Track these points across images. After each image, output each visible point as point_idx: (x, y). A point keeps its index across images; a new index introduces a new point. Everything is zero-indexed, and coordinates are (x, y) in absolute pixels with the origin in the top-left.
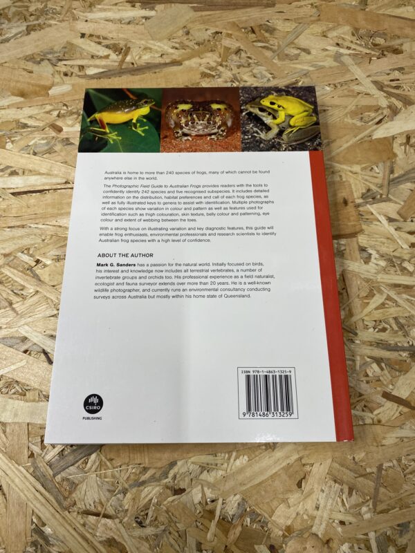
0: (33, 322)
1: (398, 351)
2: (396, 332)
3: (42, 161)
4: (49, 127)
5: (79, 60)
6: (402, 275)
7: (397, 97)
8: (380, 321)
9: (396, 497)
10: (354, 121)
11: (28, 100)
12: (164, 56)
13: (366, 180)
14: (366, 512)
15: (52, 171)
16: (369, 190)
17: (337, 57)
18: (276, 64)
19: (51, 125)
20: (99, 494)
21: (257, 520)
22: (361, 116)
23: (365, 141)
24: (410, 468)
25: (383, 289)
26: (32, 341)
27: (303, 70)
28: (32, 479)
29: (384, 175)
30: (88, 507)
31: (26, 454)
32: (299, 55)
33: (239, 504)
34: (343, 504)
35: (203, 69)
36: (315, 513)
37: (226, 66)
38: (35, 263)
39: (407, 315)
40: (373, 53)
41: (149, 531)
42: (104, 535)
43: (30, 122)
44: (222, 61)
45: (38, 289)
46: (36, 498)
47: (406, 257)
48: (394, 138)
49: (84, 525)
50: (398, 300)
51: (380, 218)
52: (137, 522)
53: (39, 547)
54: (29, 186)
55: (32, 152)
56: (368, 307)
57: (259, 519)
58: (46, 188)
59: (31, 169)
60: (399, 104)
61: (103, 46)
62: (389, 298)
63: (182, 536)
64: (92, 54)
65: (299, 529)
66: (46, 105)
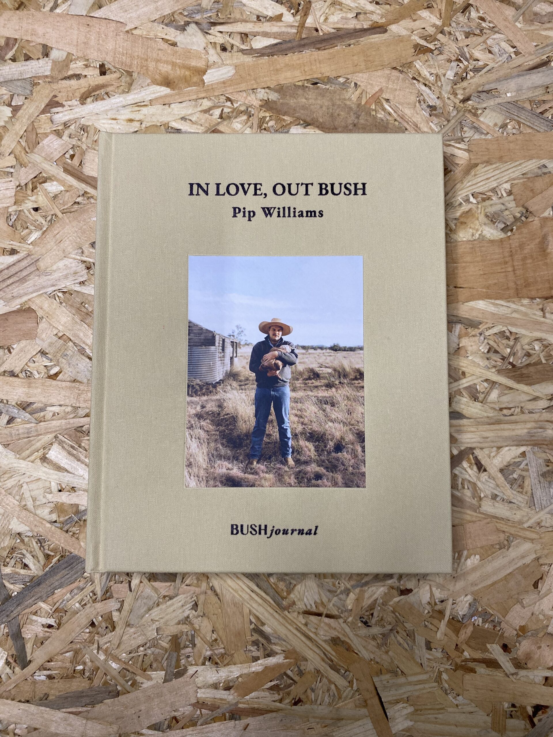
5: (239, 24)
11: (176, 91)
12: (361, 17)
18: (519, 30)
19: (213, 131)
20: (320, 595)
21: (490, 620)
30: (309, 607)
33: (470, 604)
35: (416, 38)
36: (552, 613)
37: (450, 33)
41: (376, 630)
42: (328, 634)
43: (183, 126)
44: (444, 25)
46: (252, 598)
49: (306, 625)
52: (362, 621)
53: (261, 645)
63: (411, 635)
64: (257, 13)
65: (533, 628)
66: (202, 100)
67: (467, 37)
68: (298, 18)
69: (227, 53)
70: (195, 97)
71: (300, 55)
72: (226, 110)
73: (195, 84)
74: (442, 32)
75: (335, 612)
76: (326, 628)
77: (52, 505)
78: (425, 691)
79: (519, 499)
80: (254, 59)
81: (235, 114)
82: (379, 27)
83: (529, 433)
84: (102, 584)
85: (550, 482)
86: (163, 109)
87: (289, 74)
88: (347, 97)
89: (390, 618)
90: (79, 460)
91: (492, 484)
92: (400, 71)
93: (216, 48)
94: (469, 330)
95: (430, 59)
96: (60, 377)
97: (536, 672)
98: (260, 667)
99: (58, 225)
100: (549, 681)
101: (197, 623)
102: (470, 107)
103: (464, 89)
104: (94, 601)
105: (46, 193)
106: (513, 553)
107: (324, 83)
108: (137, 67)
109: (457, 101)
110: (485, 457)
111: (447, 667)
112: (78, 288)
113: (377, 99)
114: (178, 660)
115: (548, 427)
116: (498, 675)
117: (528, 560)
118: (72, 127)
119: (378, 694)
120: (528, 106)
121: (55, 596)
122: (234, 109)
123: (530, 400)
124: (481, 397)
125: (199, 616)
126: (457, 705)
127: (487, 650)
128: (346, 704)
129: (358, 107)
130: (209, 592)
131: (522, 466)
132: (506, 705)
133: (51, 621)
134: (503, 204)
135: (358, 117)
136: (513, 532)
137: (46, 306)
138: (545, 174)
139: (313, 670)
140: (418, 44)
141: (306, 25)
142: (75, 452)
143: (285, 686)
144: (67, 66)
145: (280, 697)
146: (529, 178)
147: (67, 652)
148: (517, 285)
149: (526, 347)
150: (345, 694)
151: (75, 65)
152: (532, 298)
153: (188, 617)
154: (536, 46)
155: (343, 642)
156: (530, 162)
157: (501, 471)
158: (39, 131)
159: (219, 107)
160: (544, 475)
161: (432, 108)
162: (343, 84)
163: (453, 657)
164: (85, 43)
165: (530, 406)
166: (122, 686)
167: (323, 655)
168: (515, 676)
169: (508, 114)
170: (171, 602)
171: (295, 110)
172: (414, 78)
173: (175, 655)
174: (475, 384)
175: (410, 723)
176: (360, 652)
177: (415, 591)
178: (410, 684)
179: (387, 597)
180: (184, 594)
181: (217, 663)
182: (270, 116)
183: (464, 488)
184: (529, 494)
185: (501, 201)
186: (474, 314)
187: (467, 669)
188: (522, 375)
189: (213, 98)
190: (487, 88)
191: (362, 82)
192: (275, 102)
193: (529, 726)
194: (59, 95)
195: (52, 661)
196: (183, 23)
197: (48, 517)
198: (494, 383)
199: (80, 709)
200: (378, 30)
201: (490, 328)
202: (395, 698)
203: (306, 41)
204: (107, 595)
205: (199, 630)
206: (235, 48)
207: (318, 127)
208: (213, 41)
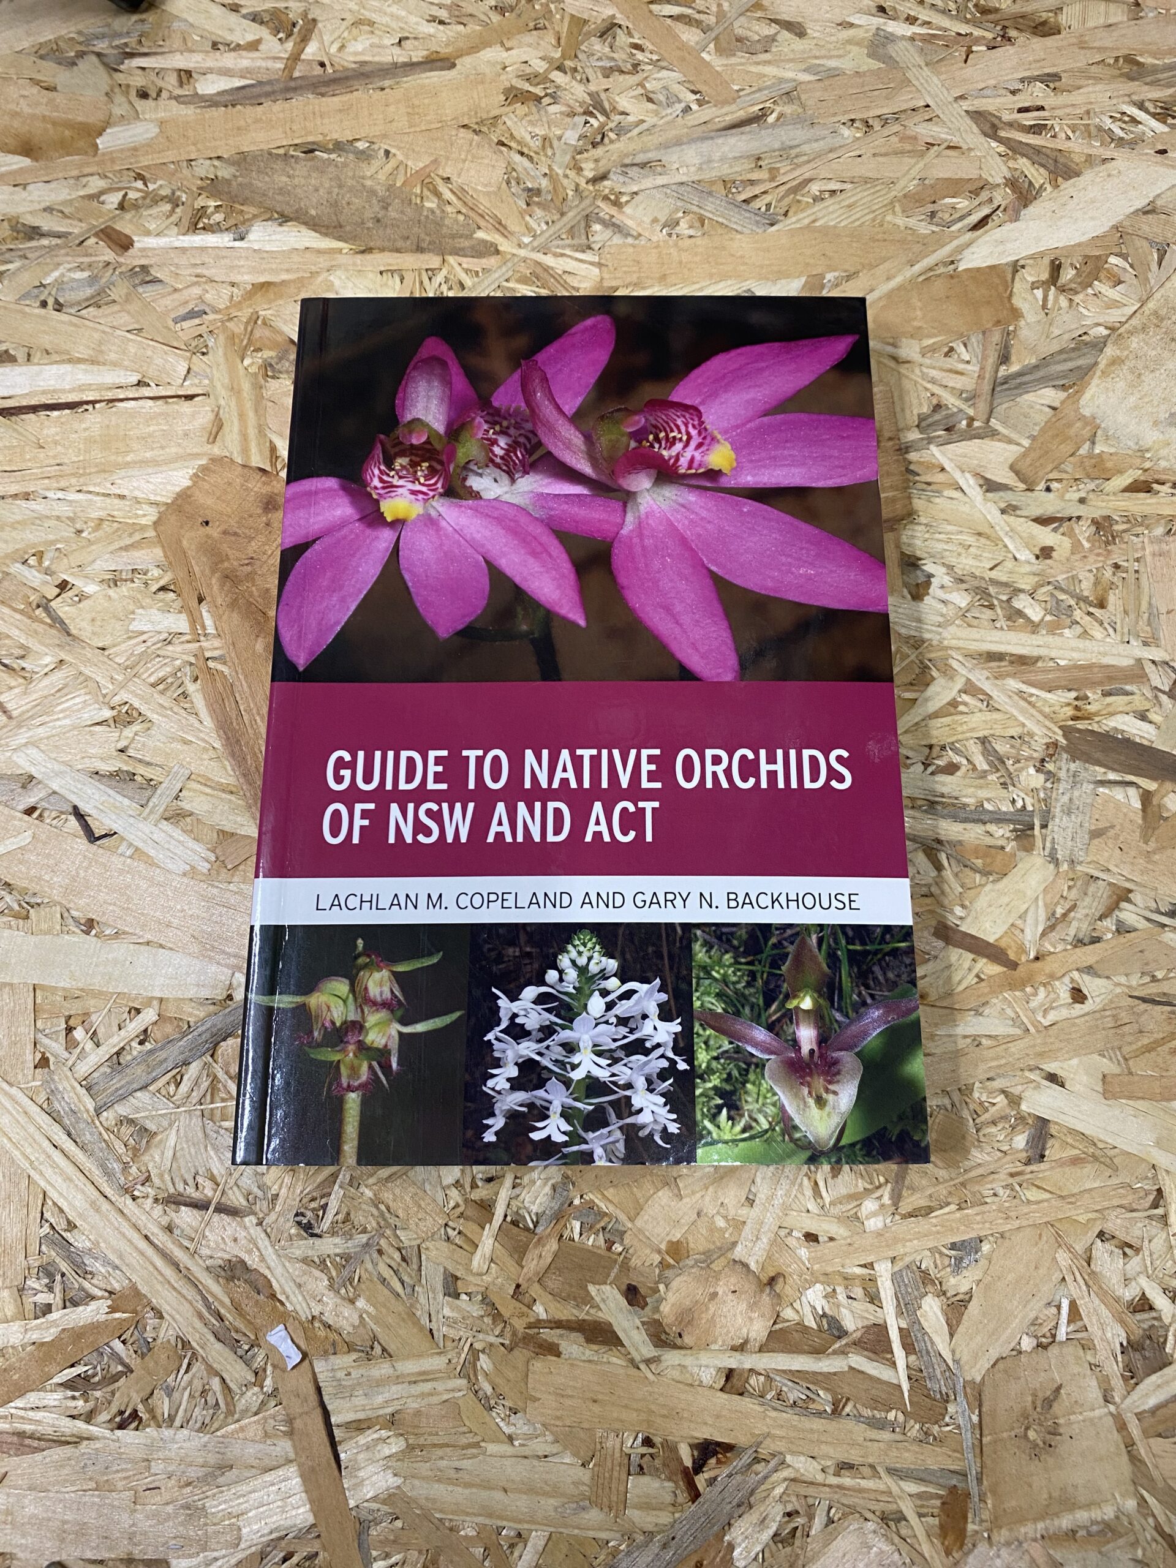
0: (48, 738)
1: (985, 824)
2: (983, 775)
3: (75, 325)
4: (96, 235)
5: (178, 56)
6: (1010, 628)
7: (1036, 154)
8: (943, 748)
9: (952, 1179)
10: (912, 222)
11: (42, 163)
12: (407, 44)
13: (933, 381)
14: (874, 1214)
15: (102, 352)
16: (938, 407)
17: (879, 45)
18: (707, 64)
19: (102, 230)
21: (598, 1226)
22: (931, 208)
23: (939, 275)
24: (993, 1110)
25: (955, 664)
26: (46, 786)
27: (781, 80)
28: (44, 1120)
29: (982, 369)
30: (180, 1187)
31: (30, 1058)
32: (773, 39)
33: (554, 1188)
34: (817, 1193)
35: (510, 79)
36: (744, 1211)
37: (575, 70)
38: (58, 591)
39: (1014, 732)
40: (977, 32)
41: (331, 1246)
42: (219, 1254)
43: (46, 223)
44: (564, 57)
45: (63, 656)
46: (55, 1166)
47: (1025, 584)
48: (1016, 267)
49: (169, 1229)
50: (994, 694)
51: (962, 483)
52: (299, 1223)
53: (58, 1278)
54: (44, 392)
55: (51, 301)
56: (913, 711)
57: (602, 1224)
58: (85, 399)
59: (48, 347)
60: (1037, 175)
61: (244, 17)
62: (970, 689)
63: (412, 1258)
64: (214, 38)
65: (701, 1249)
66: (90, 178)
67: (606, 77)
68: (289, 45)
69: (150, 103)
70: (75, 173)
71: (287, 105)
72: (132, 195)
73: (78, 151)
74: (560, 68)
75: (236, 1199)
78: (435, 1400)
80: (198, 110)
81: (148, 201)
82: (441, 60)
86: (12, 194)
87: (260, 135)
88: (369, 174)
89: (365, 1216)
92: (475, 131)
93: (126, 93)
95: (534, 109)
97: (705, 1358)
98: (52, 1330)
100: (734, 1382)
102: (607, 191)
103: (596, 161)
107: (327, 151)
109: (583, 184)
111: (492, 1339)
113: (426, 177)
116: (614, 1359)
119: (322, 1404)
120: (720, 189)
122: (147, 193)
126: (511, 1438)
127: (588, 1299)
128: (242, 1429)
129: (387, 190)
132: (630, 1439)
135: (386, 207)
139: (173, 1342)
140: (512, 87)
141: (303, 57)
143: (104, 1378)
145: (91, 1404)
150: (241, 1405)
154: (738, 91)
155: (251, 1272)
156: (721, 285)
159: (120, 189)
161: (533, 192)
162: (363, 152)
163: (506, 1313)
167: (200, 1306)
168: (653, 1367)
169: (680, 204)
171: (264, 195)
172: (501, 143)
175: (393, 1481)
176: (287, 1298)
178: (399, 1379)
182: (217, 206)
187: (541, 1346)
189: (109, 175)
190: (639, 159)
191: (400, 149)
192: (228, 182)
193: (683, 1496)
196: (73, 54)
200: (439, 64)
202: (361, 1416)
203: (299, 82)
206: (164, 94)
207: (305, 224)
208: (123, 82)
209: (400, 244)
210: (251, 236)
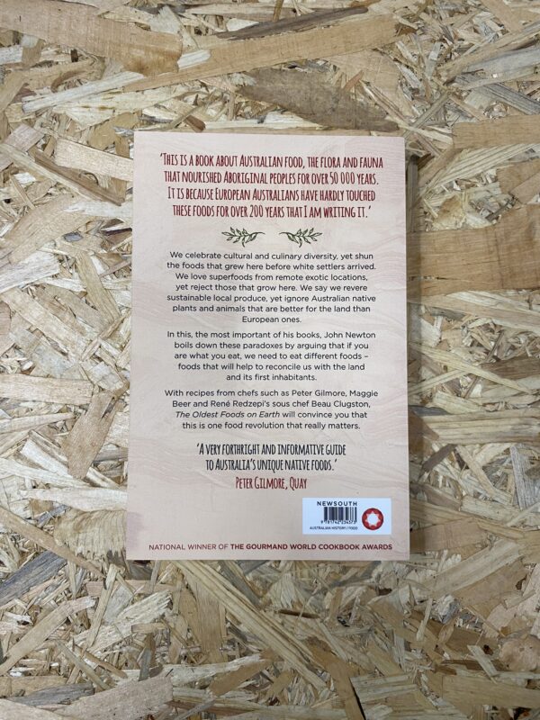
67: (451, 16)
69: (202, 36)
70: (169, 83)
71: (277, 38)
72: (201, 96)
73: (169, 70)
74: (425, 11)
75: (312, 612)
76: (303, 628)
77: (27, 502)
78: (403, 692)
79: (503, 497)
80: (230, 42)
81: (209, 100)
82: (359, 7)
83: (513, 429)
84: (78, 581)
85: (534, 480)
86: (136, 97)
87: (265, 58)
88: (326, 81)
89: (367, 618)
90: (53, 457)
91: (474, 481)
92: (381, 52)
93: (190, 32)
94: (452, 323)
95: (413, 39)
96: (33, 372)
97: (518, 675)
98: (236, 667)
99: (30, 217)
100: (531, 684)
101: (172, 621)
102: (455, 90)
103: (448, 71)
104: (69, 599)
105: (17, 183)
106: (496, 553)
107: (302, 67)
108: (109, 54)
109: (441, 83)
110: (466, 455)
111: (426, 668)
112: (50, 281)
113: (357, 83)
114: (153, 659)
115: (533, 423)
116: (479, 675)
117: (510, 560)
118: (44, 116)
119: (355, 694)
120: (515, 87)
121: (30, 593)
122: (209, 95)
123: (515, 395)
124: (464, 391)
125: (174, 614)
126: (437, 707)
127: (468, 652)
128: (323, 705)
129: (337, 91)
130: (185, 590)
131: (505, 464)
132: (487, 708)
133: (27, 618)
134: (488, 191)
135: (337, 102)
136: (495, 531)
137: (18, 299)
138: (532, 159)
139: (289, 670)
140: (400, 24)
141: (284, 6)
142: (49, 448)
143: (261, 685)
144: (39, 53)
145: (256, 696)
146: (515, 164)
147: (43, 649)
148: (502, 276)
149: (511, 340)
150: (321, 695)
151: (46, 52)
152: (518, 290)
153: (163, 615)
154: (524, 24)
155: (320, 642)
156: (517, 147)
157: (484, 468)
158: (10, 121)
159: (193, 93)
160: (528, 473)
161: (415, 91)
162: (322, 67)
163: (432, 658)
164: (56, 29)
165: (515, 401)
166: (98, 684)
167: (299, 655)
168: (496, 678)
169: (494, 97)
170: (145, 600)
171: (271, 95)
172: (396, 60)
173: (150, 653)
174: (457, 379)
176: (337, 652)
177: (394, 591)
178: (388, 684)
179: (365, 598)
180: (159, 591)
181: (192, 662)
182: (246, 102)
183: (445, 486)
184: (513, 492)
185: (486, 188)
186: (457, 306)
187: (447, 671)
188: (506, 370)
189: (187, 84)
190: (472, 69)
191: (342, 65)
192: (250, 87)
194: (31, 83)
195: (28, 658)
196: (156, 6)
197: (22, 514)
198: (477, 377)
199: (56, 706)
200: (358, 9)
201: (473, 321)
202: (373, 699)
203: (283, 23)
204: (82, 592)
205: (174, 629)
206: (210, 31)
207: (295, 112)
208: (187, 24)
209: (346, 124)
210: (267, 121)
